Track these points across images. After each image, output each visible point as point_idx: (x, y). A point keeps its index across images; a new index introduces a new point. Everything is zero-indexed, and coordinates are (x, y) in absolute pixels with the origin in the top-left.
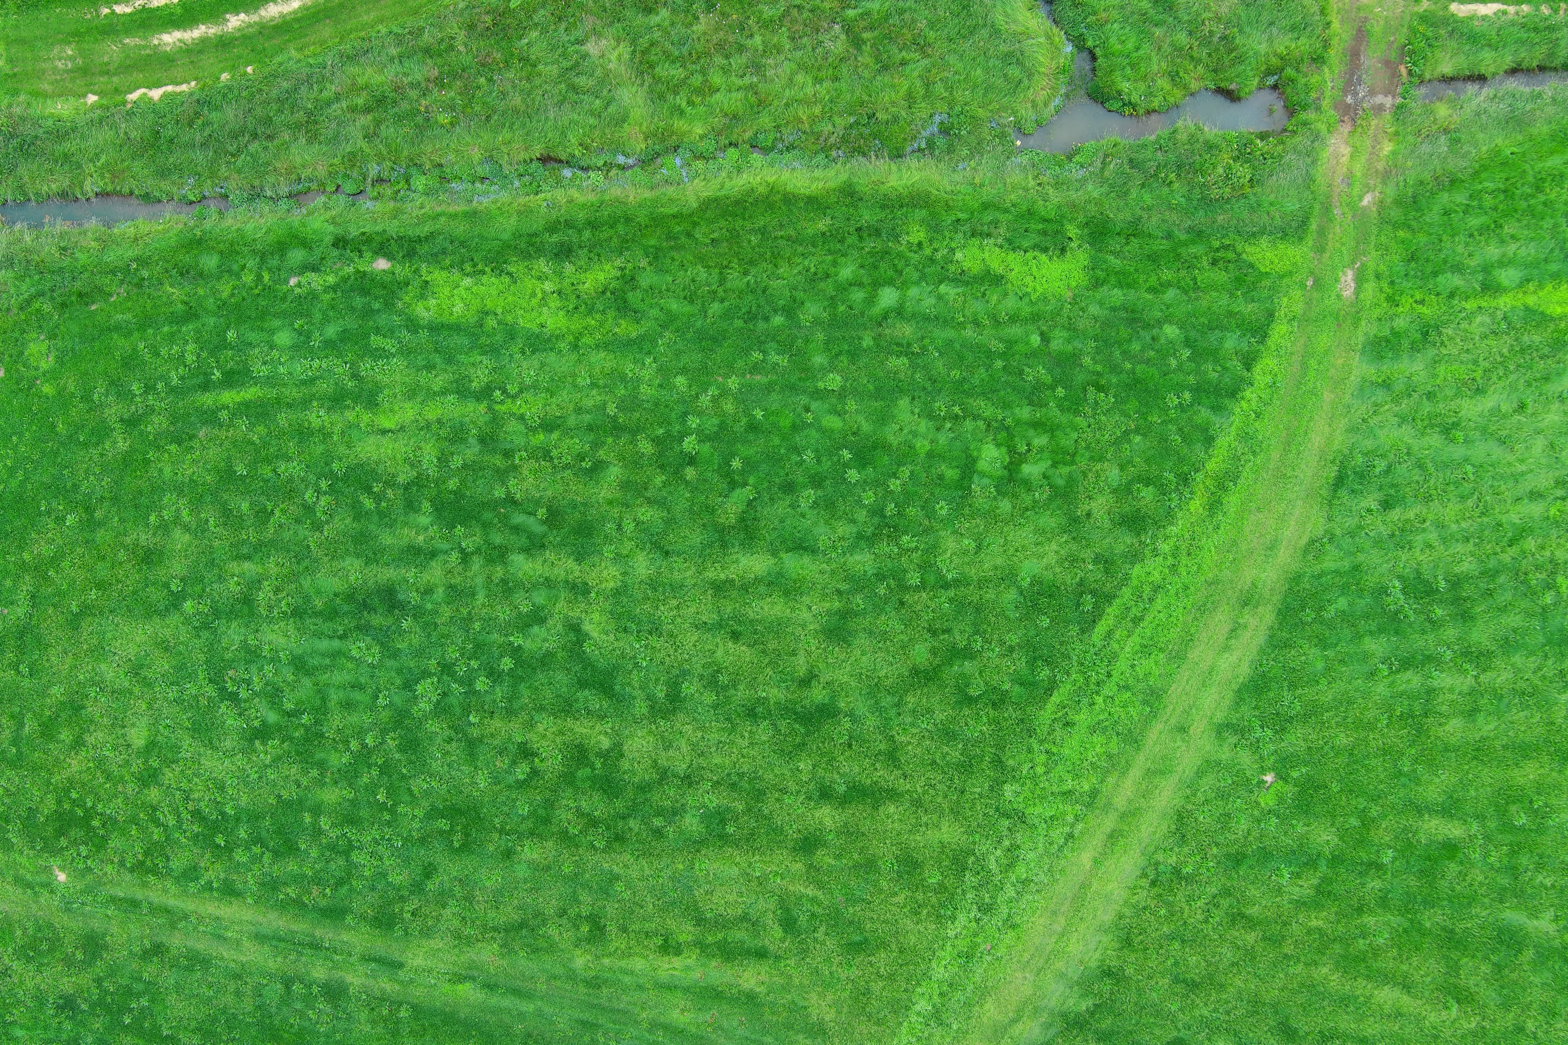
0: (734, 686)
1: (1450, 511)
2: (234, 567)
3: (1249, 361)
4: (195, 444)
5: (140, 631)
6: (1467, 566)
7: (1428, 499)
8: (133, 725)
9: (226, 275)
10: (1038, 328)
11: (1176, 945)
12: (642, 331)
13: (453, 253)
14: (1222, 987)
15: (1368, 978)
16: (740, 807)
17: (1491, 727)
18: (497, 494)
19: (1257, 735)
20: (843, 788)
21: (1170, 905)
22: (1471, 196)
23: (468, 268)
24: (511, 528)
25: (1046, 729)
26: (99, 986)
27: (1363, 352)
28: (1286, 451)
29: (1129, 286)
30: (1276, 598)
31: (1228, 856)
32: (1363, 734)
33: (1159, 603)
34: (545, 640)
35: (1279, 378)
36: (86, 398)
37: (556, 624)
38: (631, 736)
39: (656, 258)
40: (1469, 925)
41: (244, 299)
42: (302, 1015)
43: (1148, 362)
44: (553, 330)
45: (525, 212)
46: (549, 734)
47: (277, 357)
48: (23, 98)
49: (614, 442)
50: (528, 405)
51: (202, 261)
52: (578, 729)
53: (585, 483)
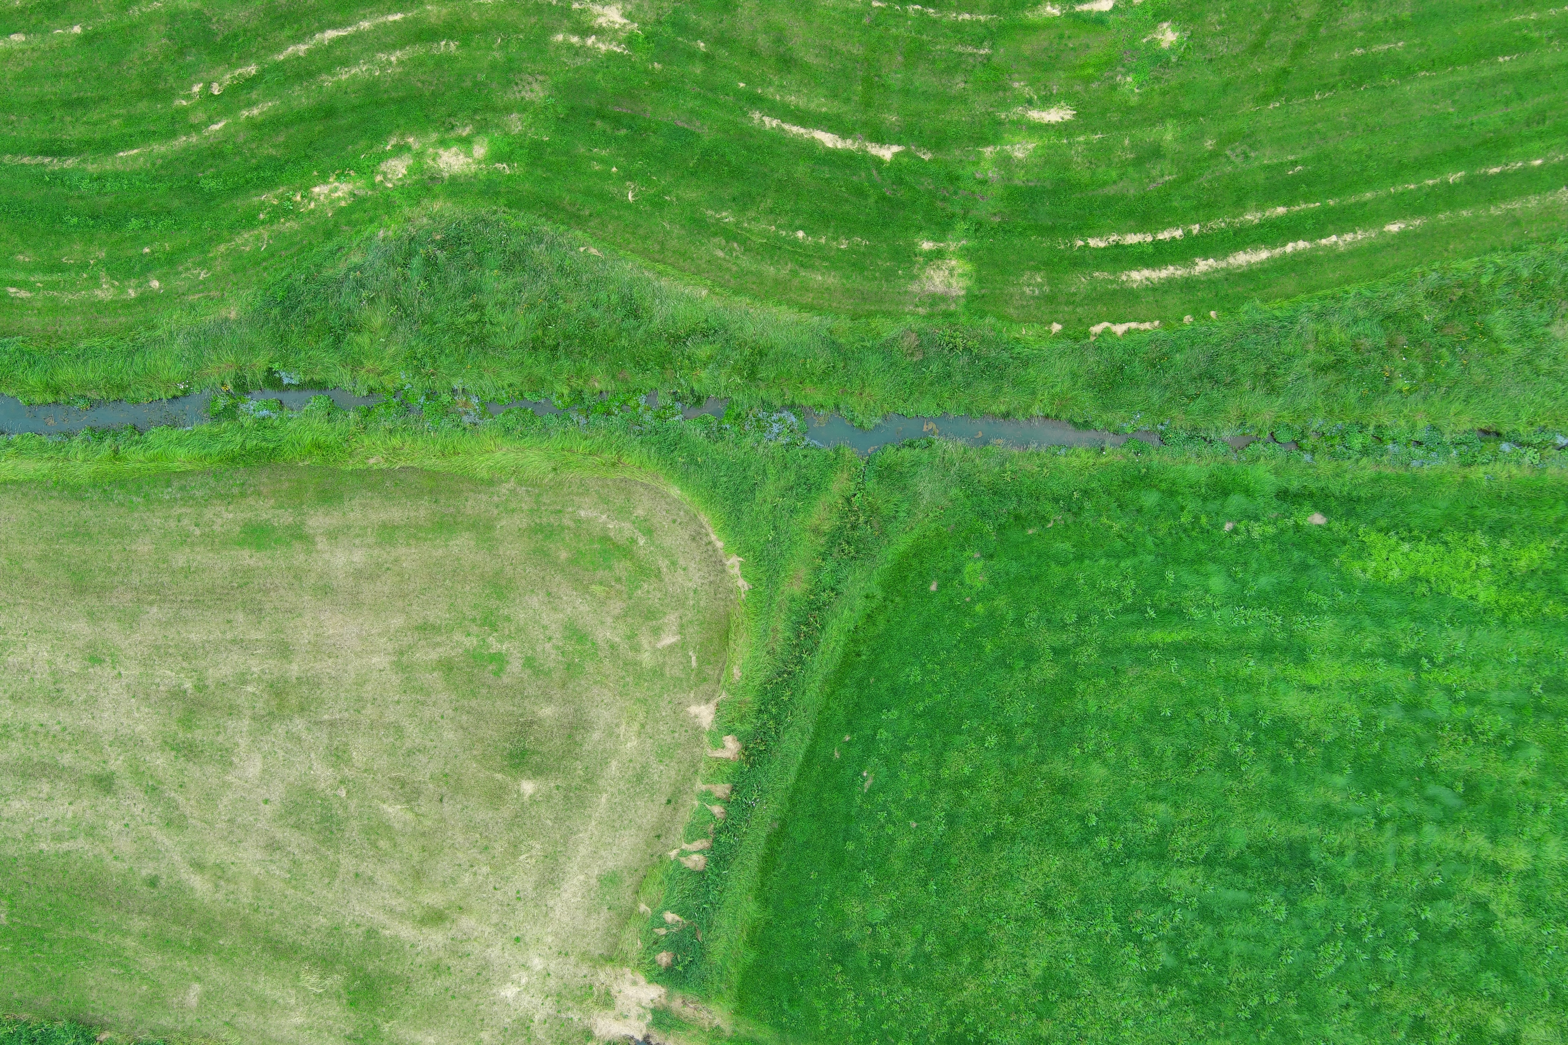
2: (1149, 807)
5: (1050, 861)
8: (1034, 955)
9: (1165, 514)
18: (1416, 762)
23: (1403, 532)
24: (1426, 799)
34: (1451, 916)
36: (1019, 622)
37: (1463, 900)
38: (1530, 1024)
44: (1484, 604)
45: (1466, 483)
46: (1447, 1011)
47: (1211, 602)
48: (990, 320)
49: (1535, 722)
50: (1453, 676)
51: (1143, 498)
52: (1477, 1010)
53: (1503, 762)
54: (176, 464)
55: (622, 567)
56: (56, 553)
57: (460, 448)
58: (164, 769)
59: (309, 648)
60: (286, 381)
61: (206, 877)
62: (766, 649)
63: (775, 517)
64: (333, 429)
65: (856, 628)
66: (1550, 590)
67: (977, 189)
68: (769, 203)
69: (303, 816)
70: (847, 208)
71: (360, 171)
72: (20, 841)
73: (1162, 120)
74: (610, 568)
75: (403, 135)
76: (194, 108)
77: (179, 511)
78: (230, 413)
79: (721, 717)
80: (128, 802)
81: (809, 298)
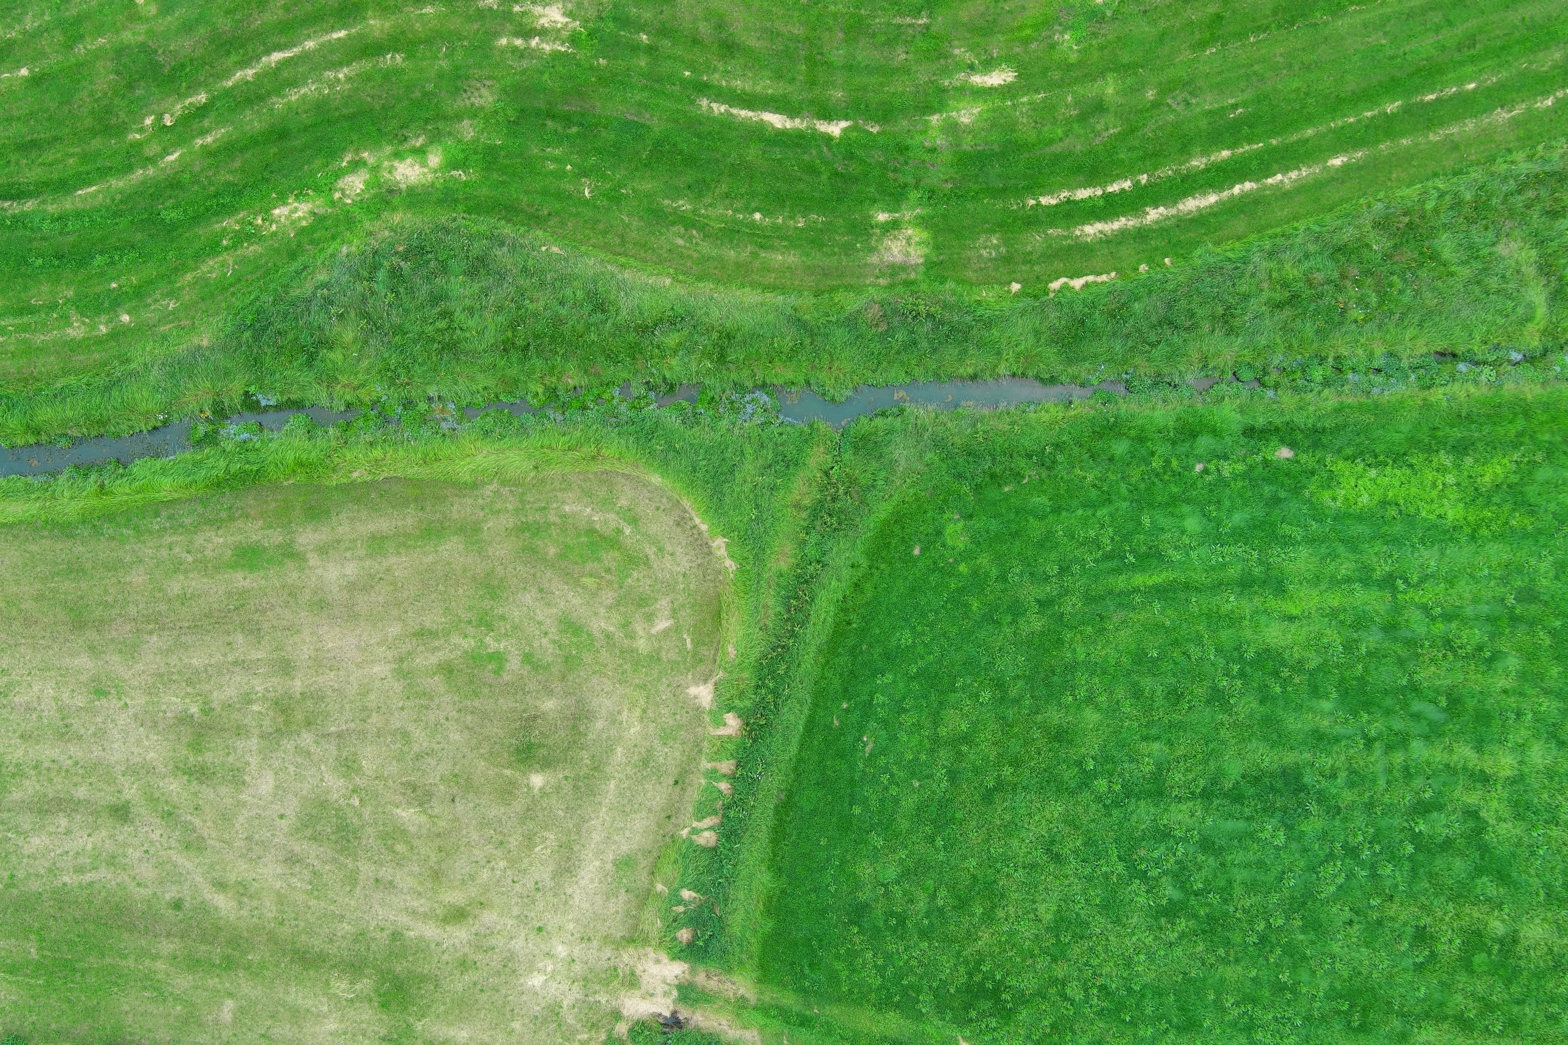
2: (1144, 747)
4: (1108, 625)
5: (1052, 808)
8: (1043, 900)
9: (1136, 461)
12: (1538, 524)
18: (1399, 681)
23: (1370, 459)
24: (1412, 715)
34: (1444, 827)
36: (1002, 578)
37: (1455, 810)
38: (1527, 923)
39: (1550, 453)
41: (1154, 485)
44: (1452, 522)
45: (1426, 405)
46: (1447, 919)
47: (1188, 542)
48: (950, 285)
49: (1511, 632)
50: (1429, 594)
51: (1114, 447)
52: (1476, 915)
53: (1483, 673)
54: (163, 493)
55: (610, 558)
56: (52, 591)
57: (441, 455)
58: (178, 793)
59: (310, 663)
60: (263, 403)
61: (230, 895)
62: (758, 626)
63: (756, 496)
64: (315, 446)
65: (844, 597)
66: (1515, 503)
67: (927, 157)
68: (724, 188)
69: (319, 828)
70: (801, 186)
71: (317, 189)
72: (43, 876)
73: (1102, 74)
74: (599, 559)
75: (357, 151)
76: (148, 141)
77: (170, 540)
78: (211, 439)
79: (719, 696)
80: (146, 829)
81: (771, 279)
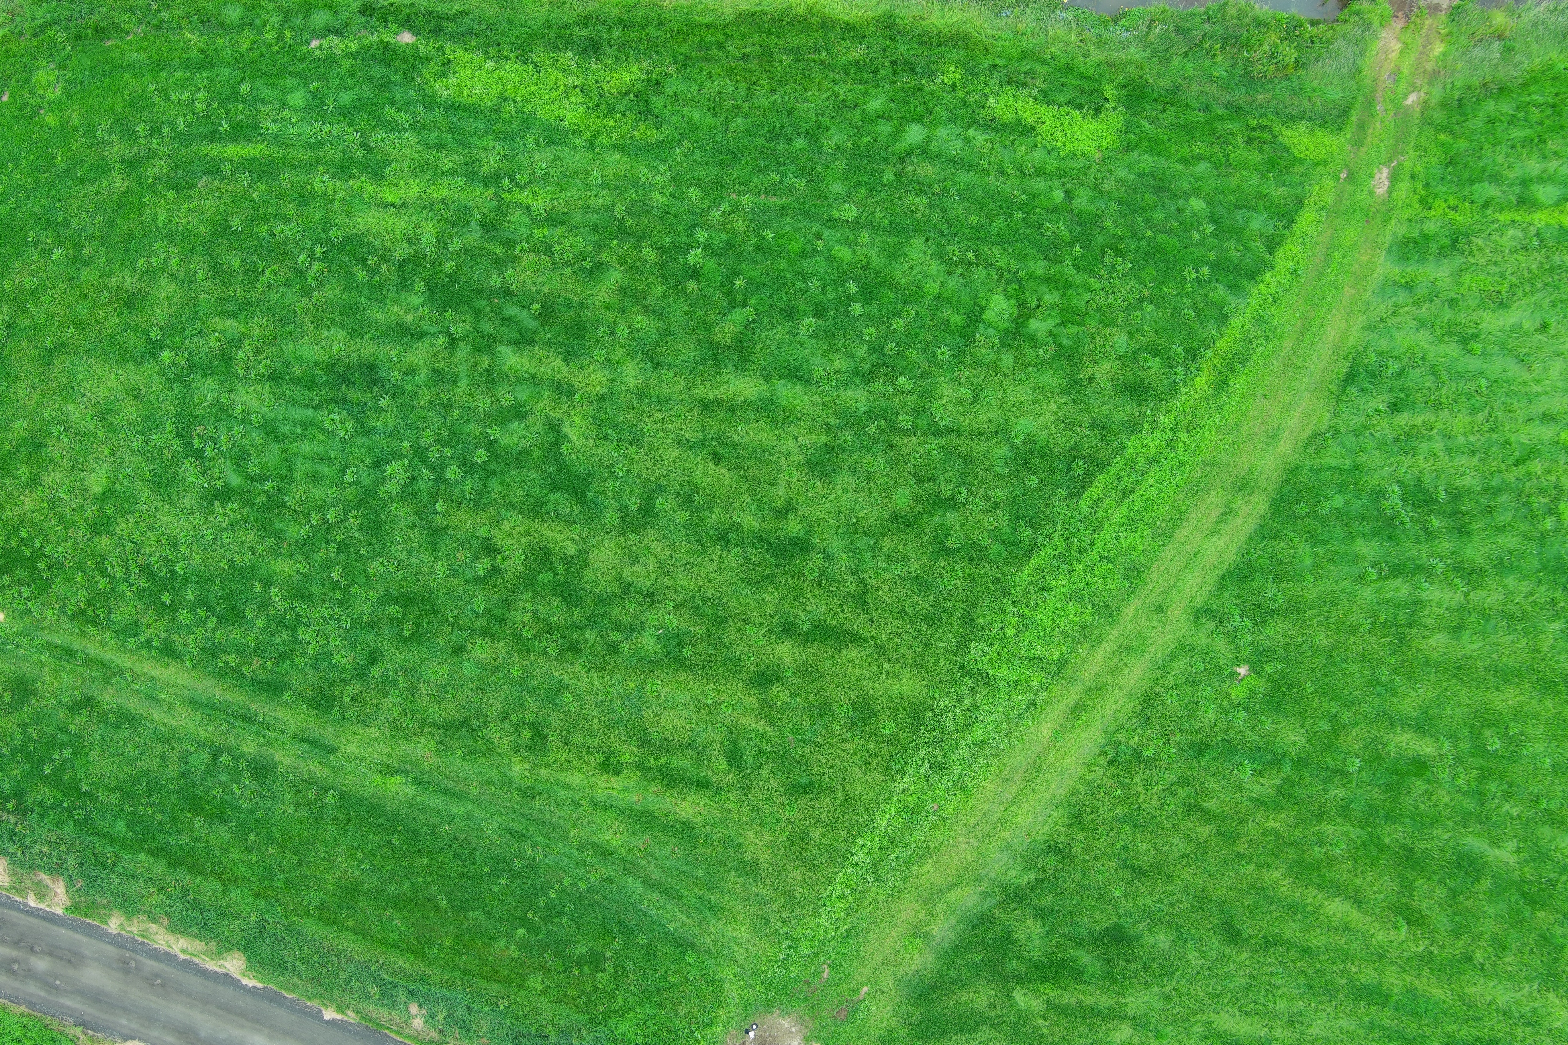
0: (709, 508)
1: (1460, 422)
2: (216, 323)
3: (1272, 244)
4: (195, 192)
5: (113, 376)
6: (1470, 481)
7: (1438, 406)
8: (93, 470)
9: (247, 28)
10: (1064, 185)
11: (1128, 829)
12: (660, 137)
13: (479, 35)
14: (1169, 878)
15: (1319, 887)
16: (700, 631)
17: (1476, 646)
18: (492, 283)
19: (1235, 624)
20: (808, 625)
21: (1125, 787)
22: (1518, 107)
23: (493, 51)
24: (503, 319)
25: (1021, 591)
26: (24, 732)
27: (1389, 251)
28: (1299, 341)
29: (1160, 154)
30: (1272, 488)
31: (1191, 744)
32: (1343, 637)
33: (1152, 477)
34: (522, 437)
35: (1301, 266)
36: (89, 133)
37: (536, 423)
38: (598, 546)
39: (684, 66)
40: (1429, 847)
41: (262, 55)
42: (226, 788)
43: (1170, 232)
44: (571, 125)
45: (558, 3)
47: (288, 117)
49: (618, 245)
50: (534, 197)
51: (225, 11)
52: (545, 531)
53: (583, 283)
66: (640, 113)
